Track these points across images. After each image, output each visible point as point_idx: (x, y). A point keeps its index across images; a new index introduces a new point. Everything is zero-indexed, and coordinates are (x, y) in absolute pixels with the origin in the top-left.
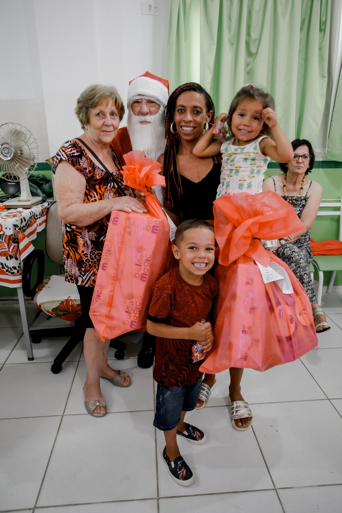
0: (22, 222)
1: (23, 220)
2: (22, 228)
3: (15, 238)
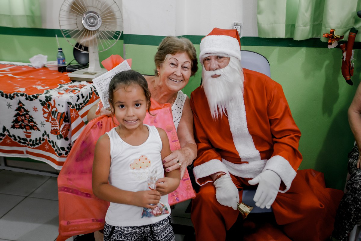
0: (79, 98)
1: (81, 96)
2: (77, 106)
3: (68, 116)
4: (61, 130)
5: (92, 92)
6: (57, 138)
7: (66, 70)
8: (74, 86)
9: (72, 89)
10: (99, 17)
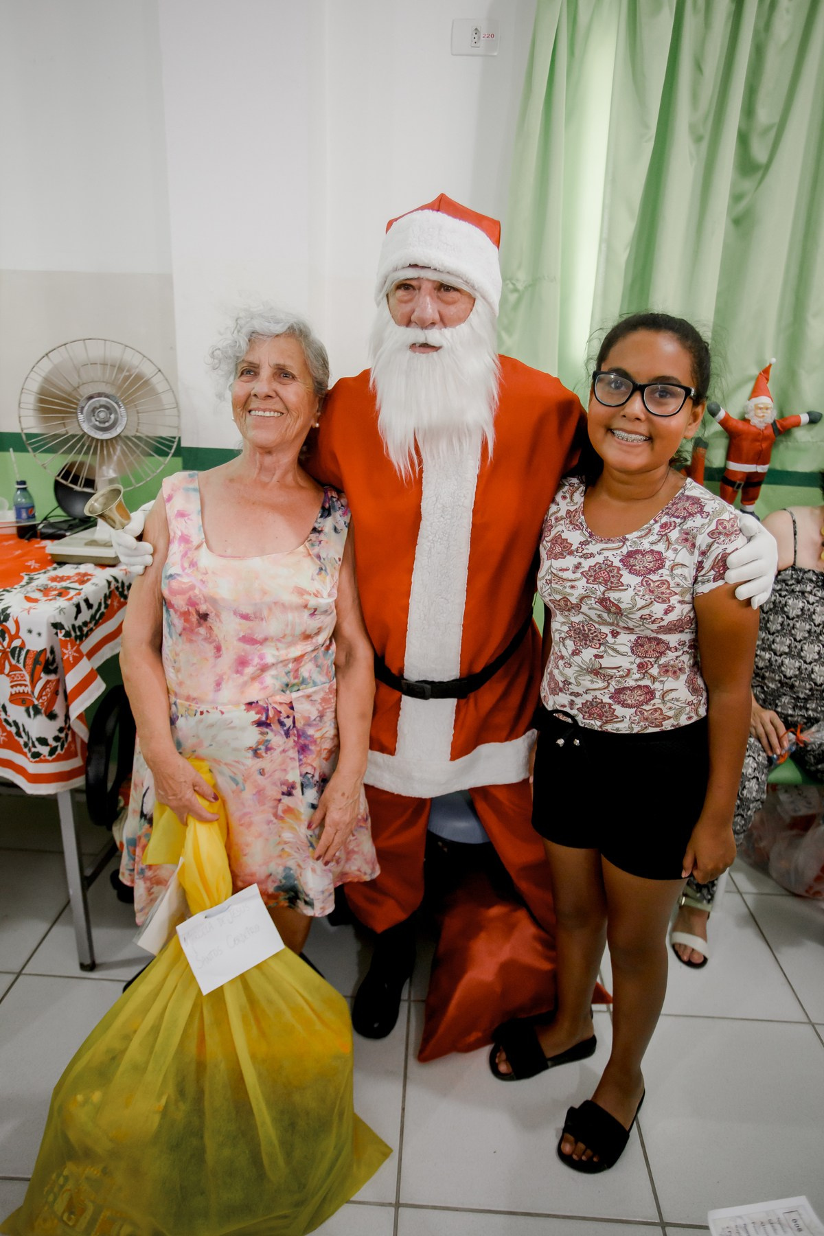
1: (83, 606)
2: (77, 630)
3: (54, 660)
4: (36, 693)
5: (111, 592)
6: (25, 715)
7: (39, 531)
8: (63, 577)
9: (59, 585)
10: (120, 407)
